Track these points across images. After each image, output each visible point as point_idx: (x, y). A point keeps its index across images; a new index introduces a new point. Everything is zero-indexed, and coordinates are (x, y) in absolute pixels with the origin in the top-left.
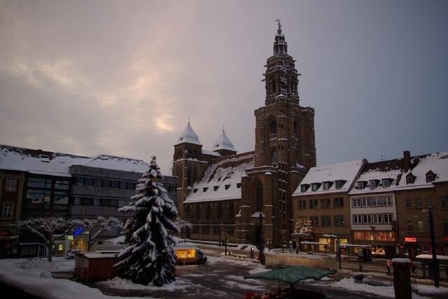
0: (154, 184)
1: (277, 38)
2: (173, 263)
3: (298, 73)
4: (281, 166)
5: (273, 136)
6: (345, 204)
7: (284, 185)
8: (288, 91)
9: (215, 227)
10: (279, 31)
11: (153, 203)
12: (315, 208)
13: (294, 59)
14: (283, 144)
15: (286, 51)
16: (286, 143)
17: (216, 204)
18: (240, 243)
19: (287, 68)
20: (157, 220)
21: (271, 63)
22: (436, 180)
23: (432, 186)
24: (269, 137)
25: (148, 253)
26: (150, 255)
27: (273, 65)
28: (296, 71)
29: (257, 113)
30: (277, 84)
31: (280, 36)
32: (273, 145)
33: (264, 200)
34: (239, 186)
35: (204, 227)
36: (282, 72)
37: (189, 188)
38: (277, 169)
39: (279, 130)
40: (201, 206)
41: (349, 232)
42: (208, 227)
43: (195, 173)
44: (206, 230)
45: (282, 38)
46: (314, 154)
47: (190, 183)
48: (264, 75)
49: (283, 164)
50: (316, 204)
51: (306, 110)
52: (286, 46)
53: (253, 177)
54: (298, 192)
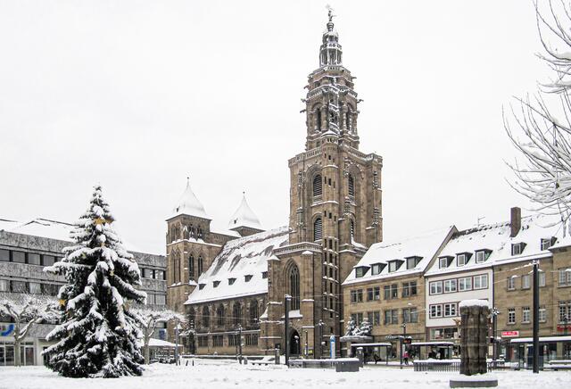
0: (99, 227)
1: (325, 37)
2: (136, 349)
3: (358, 98)
4: (328, 243)
5: (317, 199)
6: (418, 291)
7: (331, 269)
8: (341, 127)
9: (230, 336)
10: (330, 27)
11: (98, 256)
12: (375, 300)
13: (352, 75)
14: (330, 209)
15: (340, 61)
16: (336, 208)
17: (232, 304)
18: (266, 355)
19: (341, 88)
20: (106, 283)
21: (314, 82)
22: (556, 246)
23: (550, 255)
24: (310, 201)
25: (94, 331)
26: (97, 333)
27: (318, 84)
28: (356, 95)
29: (292, 164)
30: (324, 115)
31: (330, 34)
32: (316, 212)
33: (302, 291)
34: (265, 275)
35: (215, 337)
36: (332, 94)
37: (192, 283)
38: (322, 248)
39: (325, 188)
40: (210, 308)
41: (422, 330)
42: (221, 337)
43: (201, 261)
44: (218, 340)
45: (334, 38)
46: (379, 227)
47: (193, 274)
48: (304, 101)
49: (331, 241)
50: (377, 293)
51: (369, 159)
52: (340, 53)
53: (285, 261)
54: (351, 278)
